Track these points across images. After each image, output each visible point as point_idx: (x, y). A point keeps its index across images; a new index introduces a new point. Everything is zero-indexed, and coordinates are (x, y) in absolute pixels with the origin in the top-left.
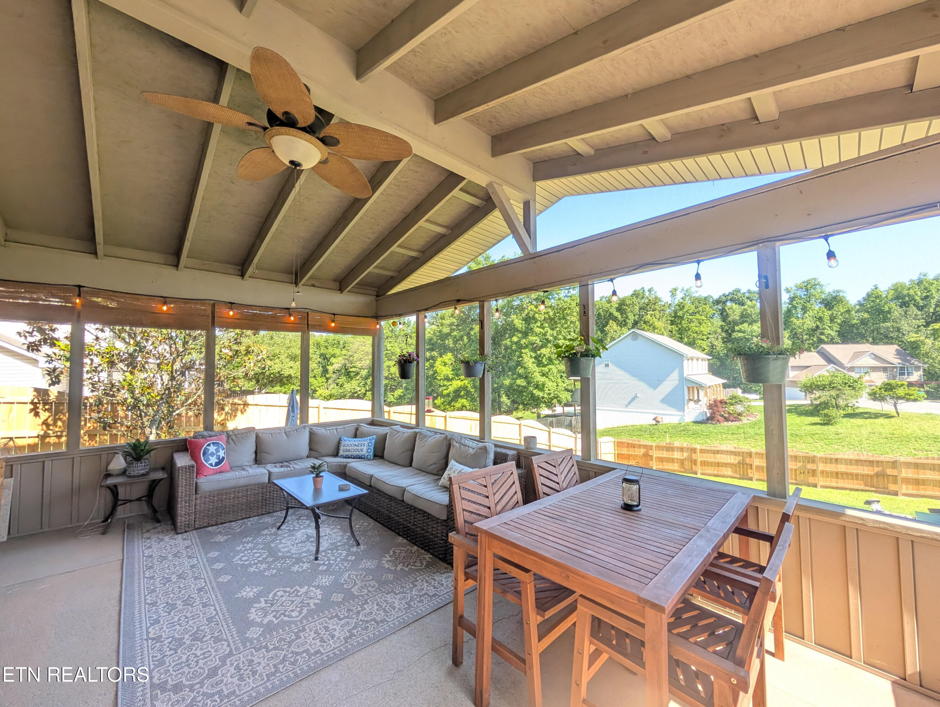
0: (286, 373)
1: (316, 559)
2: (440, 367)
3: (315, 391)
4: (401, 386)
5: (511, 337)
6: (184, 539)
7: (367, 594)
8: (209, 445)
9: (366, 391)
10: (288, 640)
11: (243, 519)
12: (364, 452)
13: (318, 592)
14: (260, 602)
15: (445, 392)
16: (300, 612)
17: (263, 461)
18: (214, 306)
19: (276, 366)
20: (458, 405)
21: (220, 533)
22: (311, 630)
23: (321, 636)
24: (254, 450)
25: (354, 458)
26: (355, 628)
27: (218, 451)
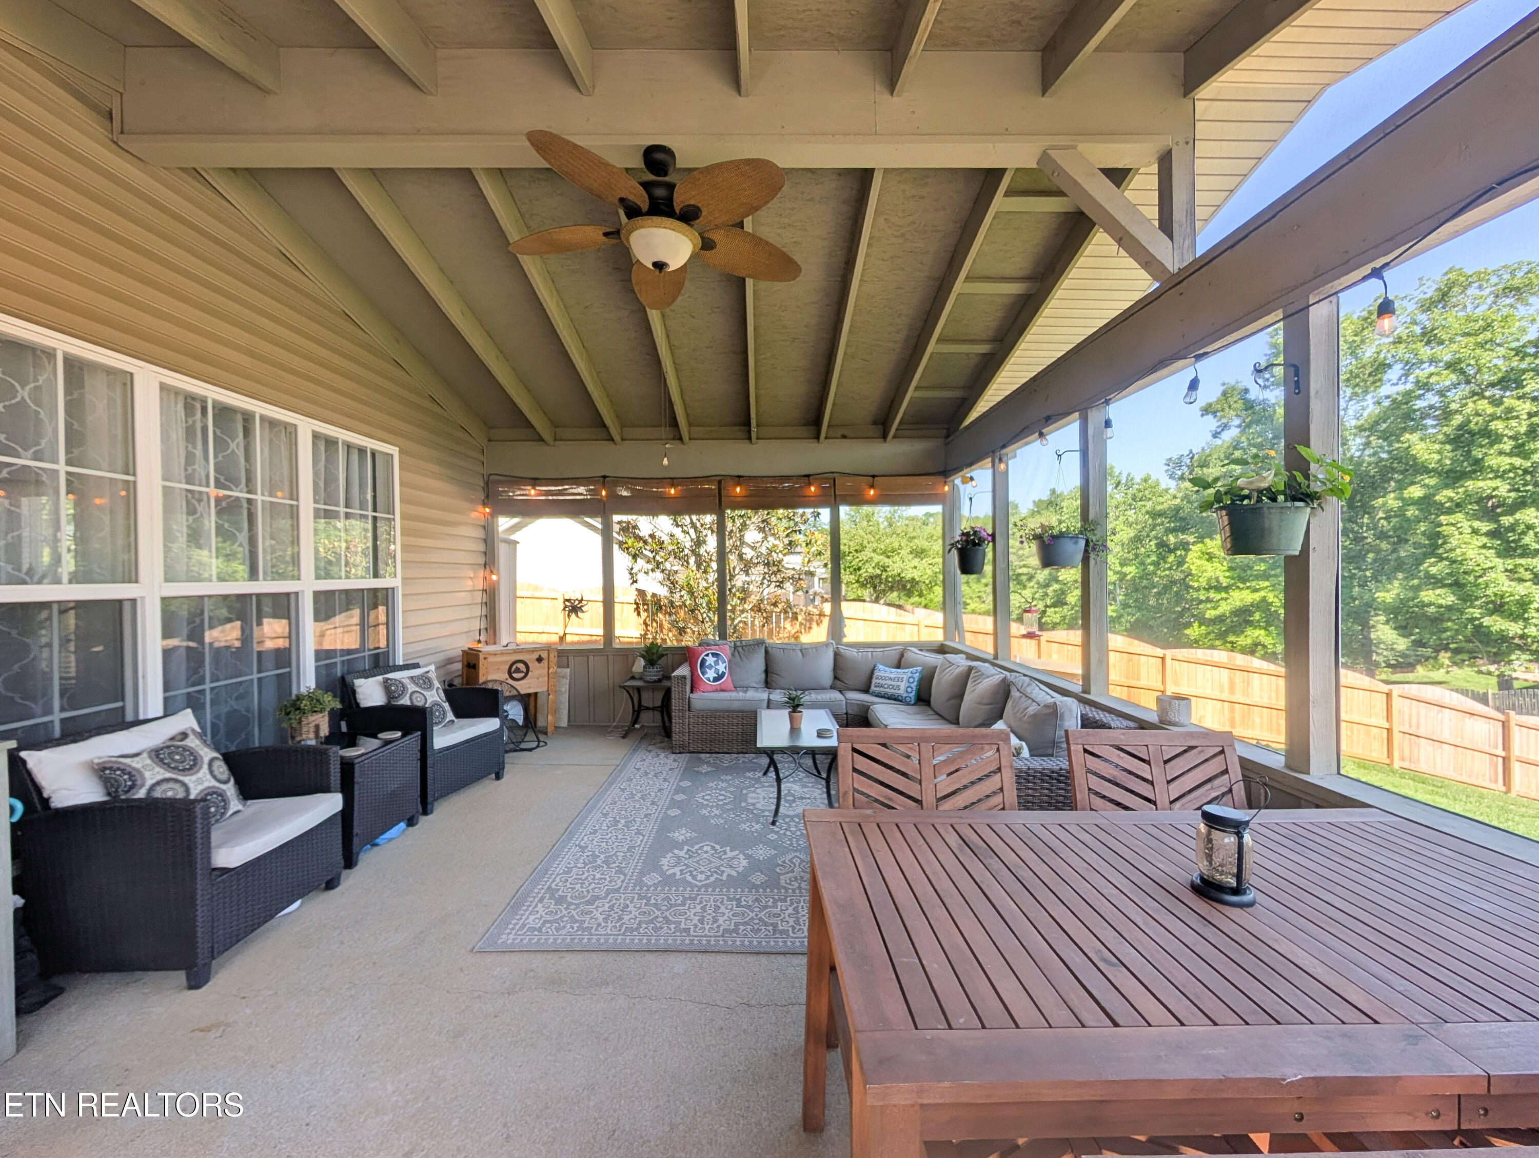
0: (908, 575)
1: (773, 823)
2: (1199, 562)
3: (966, 604)
4: (1114, 599)
5: (1401, 486)
6: (675, 760)
7: (794, 890)
8: (707, 655)
9: (1046, 606)
10: (673, 902)
11: (738, 753)
12: (902, 692)
13: (744, 863)
14: (682, 850)
15: (1210, 614)
16: (708, 878)
17: (773, 684)
18: (720, 482)
19: (896, 565)
20: (1244, 640)
21: (708, 763)
22: (701, 902)
23: (705, 914)
24: (763, 668)
25: (889, 698)
26: (746, 923)
27: (716, 663)
